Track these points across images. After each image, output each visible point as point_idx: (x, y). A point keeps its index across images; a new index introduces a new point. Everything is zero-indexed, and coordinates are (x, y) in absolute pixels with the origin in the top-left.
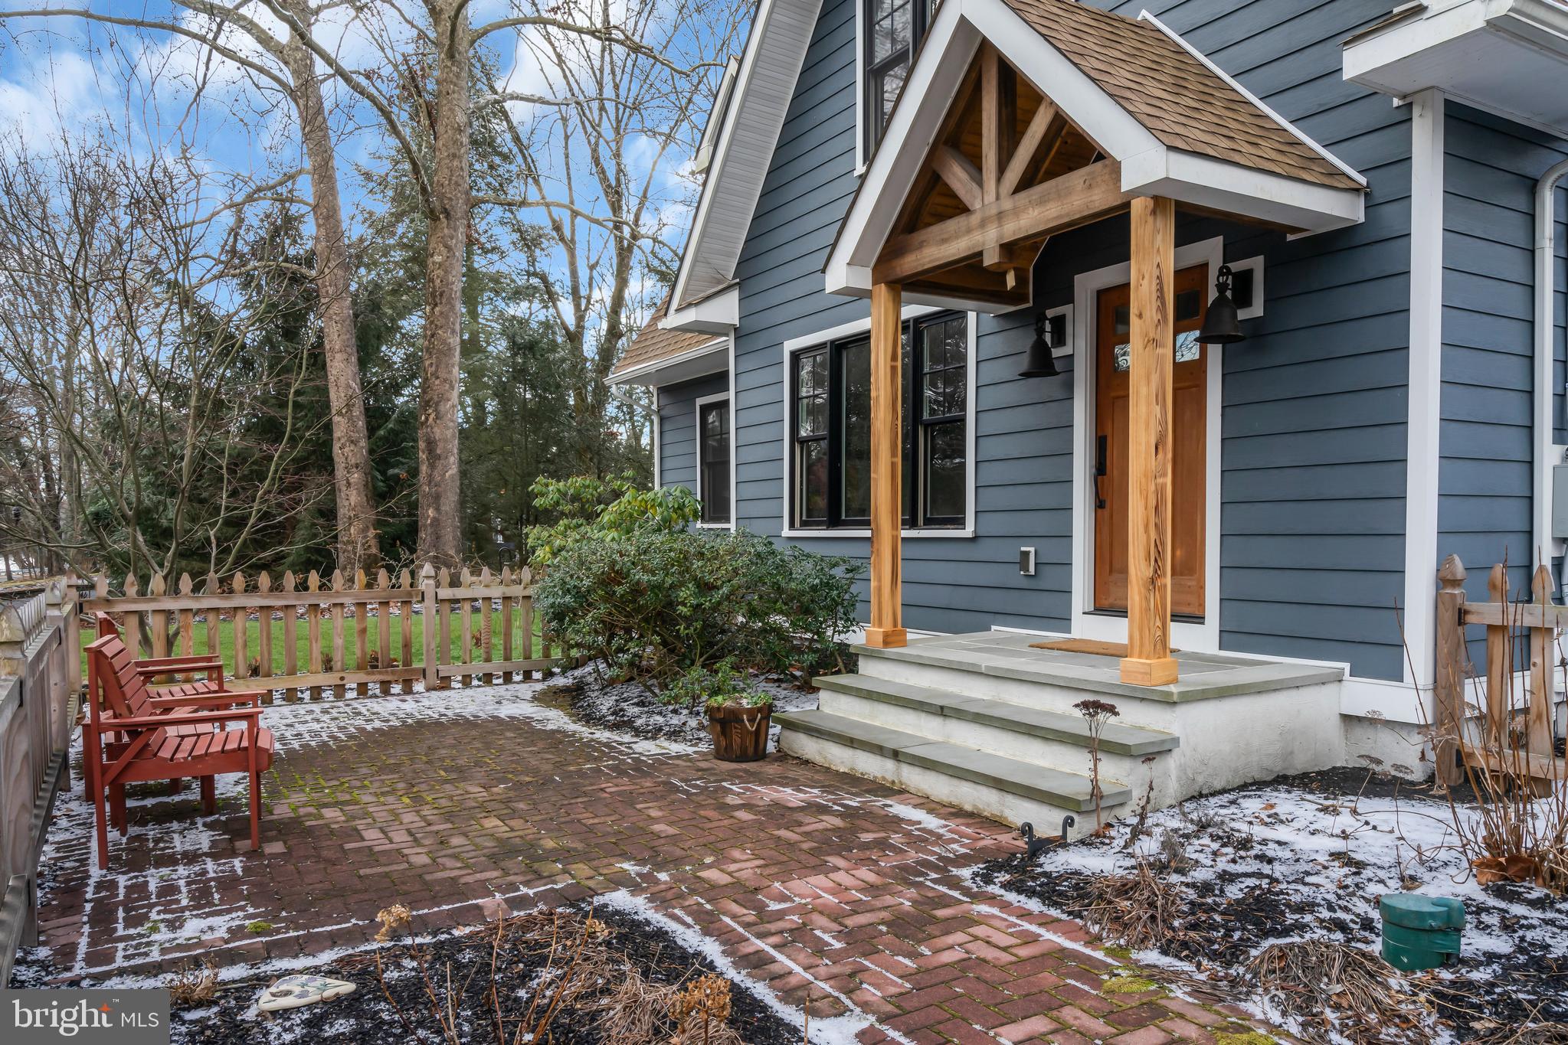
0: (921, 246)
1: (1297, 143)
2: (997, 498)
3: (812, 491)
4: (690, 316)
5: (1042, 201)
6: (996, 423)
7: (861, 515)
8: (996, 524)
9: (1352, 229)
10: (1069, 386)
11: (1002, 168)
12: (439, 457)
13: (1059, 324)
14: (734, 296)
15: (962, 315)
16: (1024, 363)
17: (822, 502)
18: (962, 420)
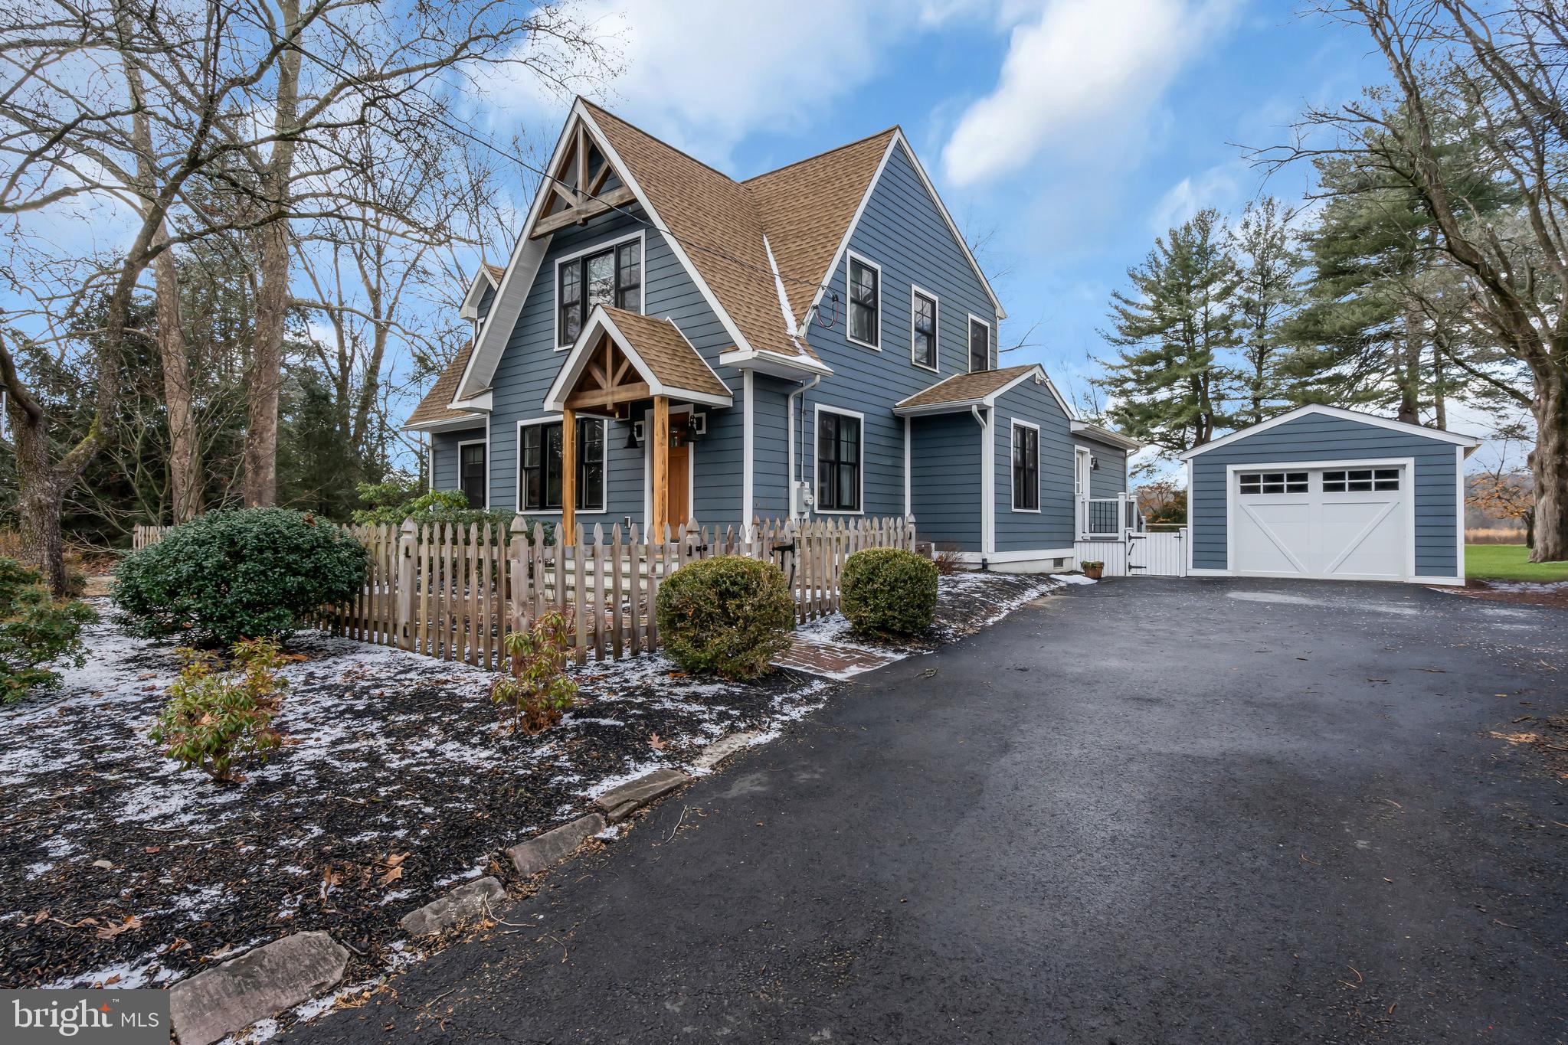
0: (583, 398)
1: (714, 377)
2: (615, 497)
3: (531, 493)
4: (467, 404)
5: (627, 390)
6: (616, 465)
7: (556, 502)
8: (615, 508)
9: (728, 409)
10: (643, 453)
11: (614, 375)
12: (262, 468)
13: (639, 428)
14: (490, 395)
15: (602, 421)
16: (625, 442)
17: (536, 499)
18: (602, 463)
